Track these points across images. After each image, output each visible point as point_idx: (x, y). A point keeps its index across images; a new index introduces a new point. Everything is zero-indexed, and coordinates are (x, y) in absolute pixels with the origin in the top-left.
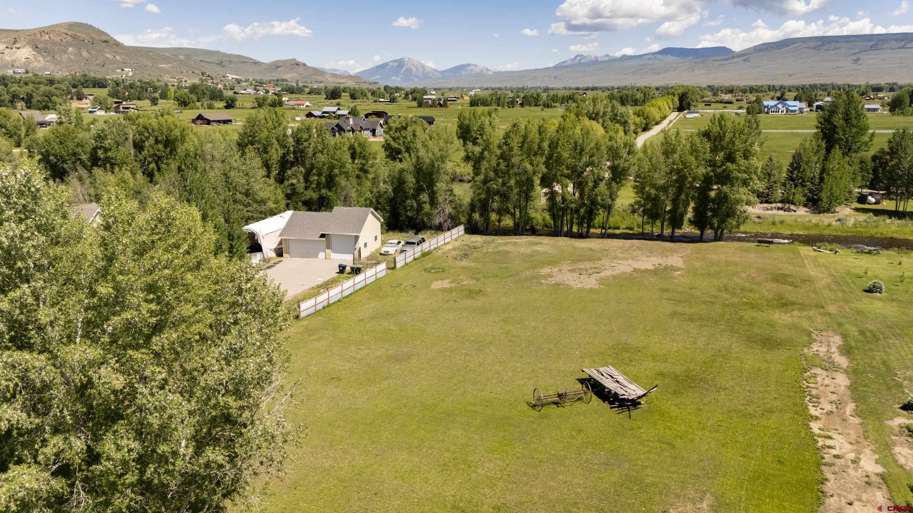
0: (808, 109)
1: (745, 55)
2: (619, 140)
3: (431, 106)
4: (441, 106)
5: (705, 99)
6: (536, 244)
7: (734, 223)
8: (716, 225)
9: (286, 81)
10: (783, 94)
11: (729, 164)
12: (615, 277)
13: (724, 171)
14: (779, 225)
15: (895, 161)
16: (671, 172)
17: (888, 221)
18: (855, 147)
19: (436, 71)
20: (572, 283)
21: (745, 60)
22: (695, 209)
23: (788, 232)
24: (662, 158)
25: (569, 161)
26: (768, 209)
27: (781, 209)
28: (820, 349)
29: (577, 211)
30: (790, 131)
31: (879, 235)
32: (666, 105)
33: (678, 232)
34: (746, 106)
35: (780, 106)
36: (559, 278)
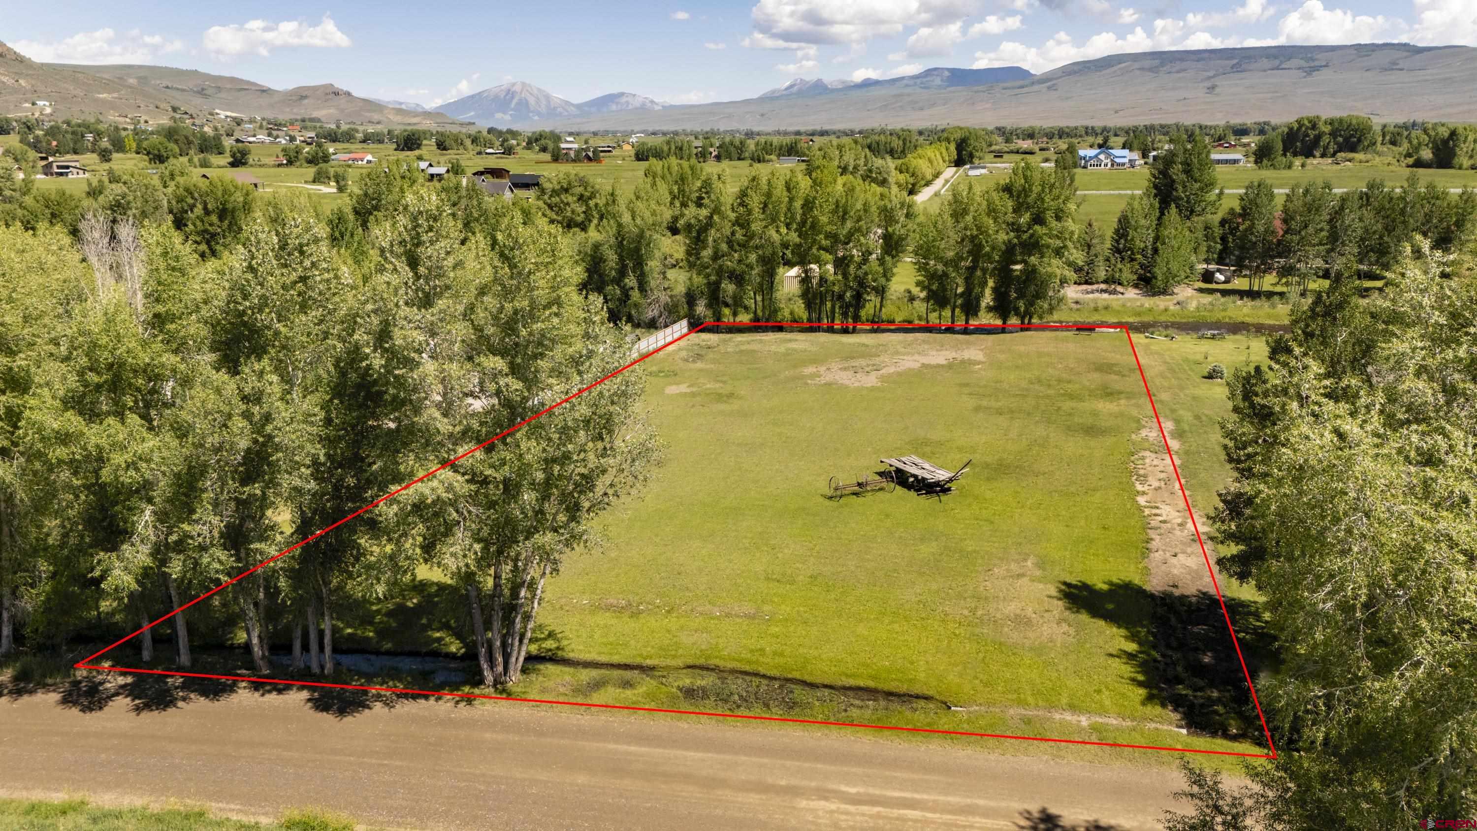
0: (1142, 162)
1: (1050, 80)
2: (894, 198)
3: (574, 161)
4: (589, 159)
5: (994, 148)
6: (790, 341)
7: (1046, 306)
8: (1022, 309)
9: (319, 120)
10: (1106, 140)
11: (1037, 227)
12: (899, 374)
13: (1032, 236)
14: (1103, 312)
15: (1248, 223)
16: (963, 240)
17: (1239, 303)
18: (1199, 209)
19: (567, 103)
20: (847, 382)
21: (1049, 88)
22: (995, 290)
23: (1115, 320)
24: (950, 222)
25: (828, 228)
26: (1088, 293)
27: (1105, 291)
28: (1151, 434)
29: (841, 297)
30: (1116, 192)
31: (1227, 320)
32: (938, 156)
33: (973, 322)
34: (1054, 157)
35: (1102, 157)
36: (829, 377)
